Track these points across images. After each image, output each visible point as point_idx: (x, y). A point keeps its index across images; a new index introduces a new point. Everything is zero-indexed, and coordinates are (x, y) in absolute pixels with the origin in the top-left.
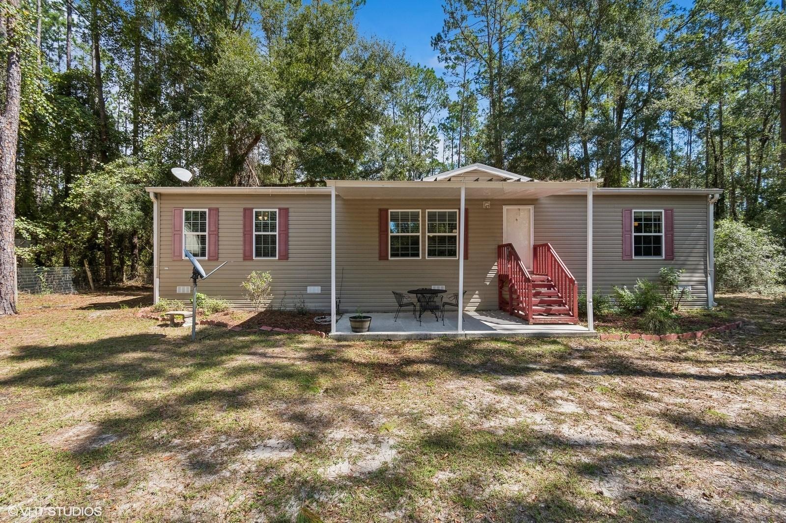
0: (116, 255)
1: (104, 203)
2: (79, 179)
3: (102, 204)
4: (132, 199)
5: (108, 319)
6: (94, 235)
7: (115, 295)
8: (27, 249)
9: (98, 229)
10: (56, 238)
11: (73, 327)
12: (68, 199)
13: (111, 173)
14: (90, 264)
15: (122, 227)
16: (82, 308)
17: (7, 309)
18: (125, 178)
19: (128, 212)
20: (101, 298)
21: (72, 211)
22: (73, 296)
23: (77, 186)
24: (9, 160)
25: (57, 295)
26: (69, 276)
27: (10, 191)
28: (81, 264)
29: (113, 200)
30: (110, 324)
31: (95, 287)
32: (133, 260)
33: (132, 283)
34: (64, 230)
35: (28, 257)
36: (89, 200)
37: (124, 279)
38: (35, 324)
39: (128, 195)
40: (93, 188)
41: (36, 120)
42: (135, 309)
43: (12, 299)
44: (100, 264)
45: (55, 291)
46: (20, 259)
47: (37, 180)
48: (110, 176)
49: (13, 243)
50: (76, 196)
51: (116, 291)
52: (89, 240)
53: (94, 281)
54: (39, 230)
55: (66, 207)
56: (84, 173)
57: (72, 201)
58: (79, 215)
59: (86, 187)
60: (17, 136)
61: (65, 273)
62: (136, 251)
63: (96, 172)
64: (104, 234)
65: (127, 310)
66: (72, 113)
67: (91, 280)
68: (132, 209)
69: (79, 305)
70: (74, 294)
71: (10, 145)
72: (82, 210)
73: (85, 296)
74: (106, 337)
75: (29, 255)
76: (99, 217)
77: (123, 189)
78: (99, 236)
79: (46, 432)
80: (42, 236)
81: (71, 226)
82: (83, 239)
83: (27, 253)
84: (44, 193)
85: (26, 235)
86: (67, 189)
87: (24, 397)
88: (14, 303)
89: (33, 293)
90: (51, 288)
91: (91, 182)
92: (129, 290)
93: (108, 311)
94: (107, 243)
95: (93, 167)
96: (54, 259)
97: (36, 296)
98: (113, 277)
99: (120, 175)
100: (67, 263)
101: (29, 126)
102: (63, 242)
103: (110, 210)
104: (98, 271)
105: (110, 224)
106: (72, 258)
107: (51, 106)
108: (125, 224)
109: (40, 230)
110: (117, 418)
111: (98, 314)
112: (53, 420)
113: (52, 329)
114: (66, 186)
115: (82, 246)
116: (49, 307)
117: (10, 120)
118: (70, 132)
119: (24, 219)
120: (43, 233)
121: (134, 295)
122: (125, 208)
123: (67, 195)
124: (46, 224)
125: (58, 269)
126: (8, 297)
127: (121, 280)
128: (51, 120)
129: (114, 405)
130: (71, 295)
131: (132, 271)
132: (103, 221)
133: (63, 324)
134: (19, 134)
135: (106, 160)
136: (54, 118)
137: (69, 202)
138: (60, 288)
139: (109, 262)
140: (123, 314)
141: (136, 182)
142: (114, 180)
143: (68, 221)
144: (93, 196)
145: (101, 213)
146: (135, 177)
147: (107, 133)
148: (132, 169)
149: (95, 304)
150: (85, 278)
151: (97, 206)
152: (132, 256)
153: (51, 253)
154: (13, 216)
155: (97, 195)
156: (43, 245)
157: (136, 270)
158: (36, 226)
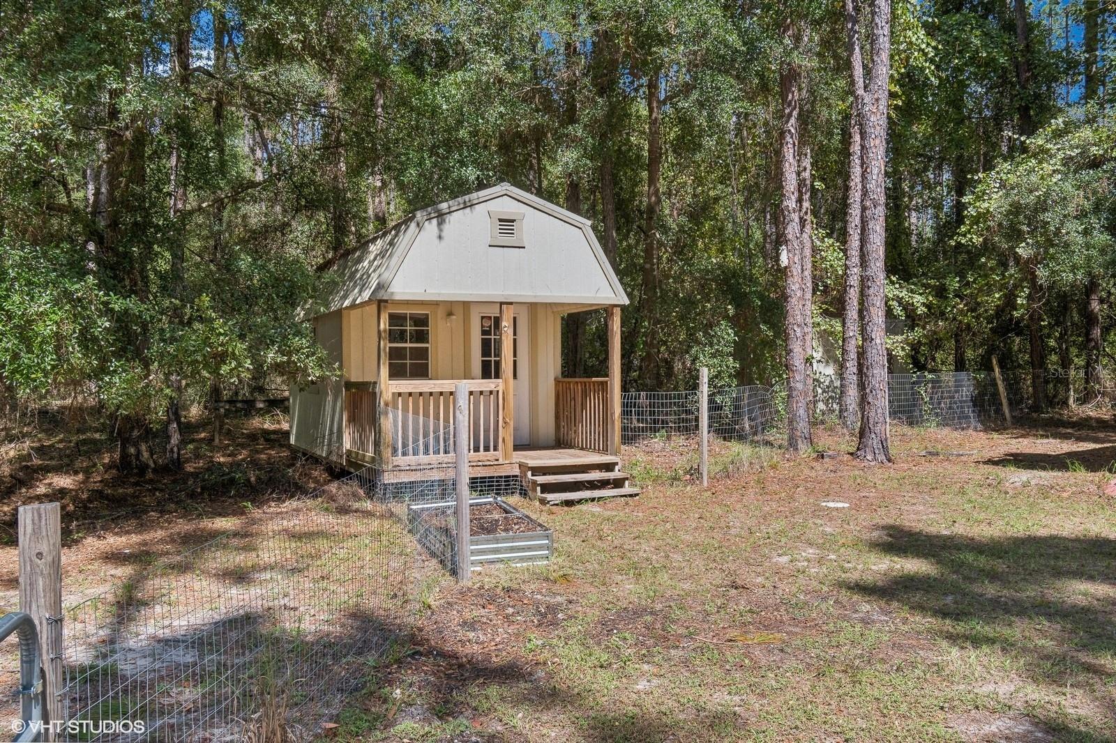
0: (1052, 343)
1: (1029, 225)
2: (979, 181)
3: (1025, 228)
4: (1087, 205)
5: (1044, 492)
6: (1010, 302)
7: (1055, 436)
8: (900, 338)
9: (1015, 286)
10: (943, 314)
11: (980, 500)
12: (963, 229)
13: (1042, 154)
14: (1002, 366)
15: (1068, 277)
16: (990, 462)
17: (877, 452)
18: (1071, 158)
19: (1080, 240)
20: (1025, 441)
21: (969, 252)
22: (974, 433)
23: (978, 198)
24: (875, 171)
25: (946, 431)
26: (967, 390)
27: (878, 228)
28: (985, 365)
29: (1047, 216)
30: (1048, 505)
31: (1013, 417)
32: (1089, 356)
33: (1090, 411)
34: (956, 296)
35: (902, 353)
36: (1000, 225)
37: (1071, 401)
38: (918, 484)
39: (1079, 200)
40: (1007, 195)
41: (910, 81)
42: (1100, 474)
43: (883, 432)
44: (1020, 366)
45: (944, 423)
46: (891, 358)
47: (911, 199)
48: (1040, 162)
49: (883, 327)
50: (976, 220)
51: (1056, 427)
52: (1000, 311)
53: (1010, 404)
54: (918, 300)
55: (959, 244)
56: (988, 166)
57: (969, 232)
58: (983, 260)
59: (994, 196)
60: (886, 121)
61: (958, 385)
62: (1097, 332)
63: (1013, 158)
64: (1029, 297)
65: (1081, 476)
66: (967, 44)
67: (1005, 401)
68: (1086, 232)
69: (988, 454)
70: (975, 429)
71: (877, 141)
72: (987, 248)
73: (995, 436)
74: (1043, 532)
75: (903, 349)
76: (1017, 259)
77: (1068, 186)
78: (1019, 301)
79: (953, 708)
80: (921, 310)
81: (968, 283)
82: (986, 311)
83: (898, 344)
84: (921, 223)
85: (898, 311)
86: (959, 207)
87: (913, 626)
88: (886, 440)
89: (911, 424)
90: (937, 415)
91: (1003, 185)
92: (1084, 427)
93: (1043, 474)
94: (1034, 317)
95: (1005, 149)
96: (939, 356)
97: (916, 430)
98: (1047, 396)
99: (1060, 155)
100: (960, 365)
101: (900, 97)
102: (954, 319)
103: (1041, 239)
104: (1017, 380)
105: (1042, 273)
106: (969, 354)
107: (934, 44)
108: (1074, 268)
109: (919, 297)
110: (1083, 729)
111: (1025, 479)
112: (962, 687)
113: (944, 499)
114: (959, 202)
115: (987, 327)
116: (937, 454)
117: (876, 96)
118: (963, 85)
119: (894, 279)
120: (924, 304)
121: (1096, 440)
122: (1073, 231)
123: (960, 220)
124: (926, 286)
125: (948, 377)
126: (877, 429)
127: (1065, 403)
128: (933, 74)
129: (1074, 697)
130: (970, 431)
131: (1087, 382)
132: (1027, 269)
133: (962, 492)
134: (889, 117)
135: (1029, 127)
136: (938, 67)
137: (965, 236)
138: (952, 419)
139: (1039, 360)
140: (1076, 485)
141: (1095, 163)
142: (1048, 168)
143: (963, 276)
144: (1009, 212)
145: (1023, 251)
146: (1094, 150)
147: (1029, 65)
148: (1086, 133)
149: (1015, 455)
150: (996, 395)
151: (1015, 235)
152: (1087, 345)
153: (935, 343)
154: (882, 275)
155: (1016, 209)
156: (924, 328)
157: (1098, 380)
158: (912, 291)
